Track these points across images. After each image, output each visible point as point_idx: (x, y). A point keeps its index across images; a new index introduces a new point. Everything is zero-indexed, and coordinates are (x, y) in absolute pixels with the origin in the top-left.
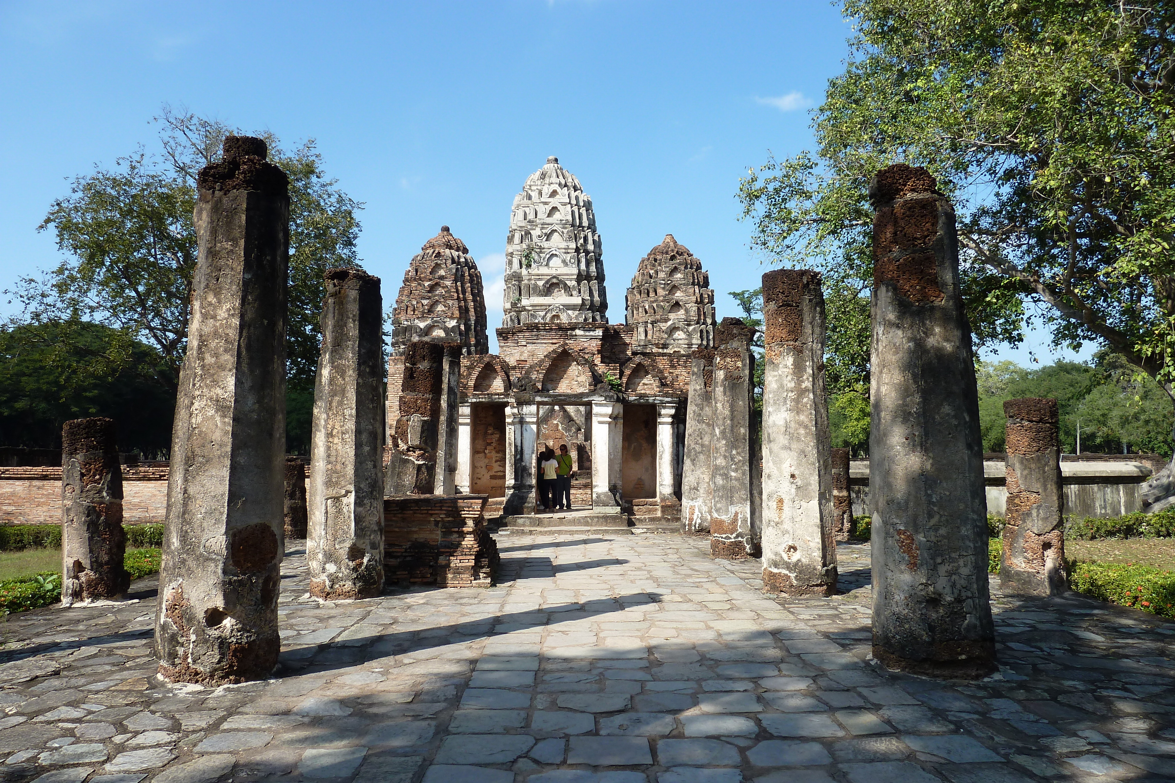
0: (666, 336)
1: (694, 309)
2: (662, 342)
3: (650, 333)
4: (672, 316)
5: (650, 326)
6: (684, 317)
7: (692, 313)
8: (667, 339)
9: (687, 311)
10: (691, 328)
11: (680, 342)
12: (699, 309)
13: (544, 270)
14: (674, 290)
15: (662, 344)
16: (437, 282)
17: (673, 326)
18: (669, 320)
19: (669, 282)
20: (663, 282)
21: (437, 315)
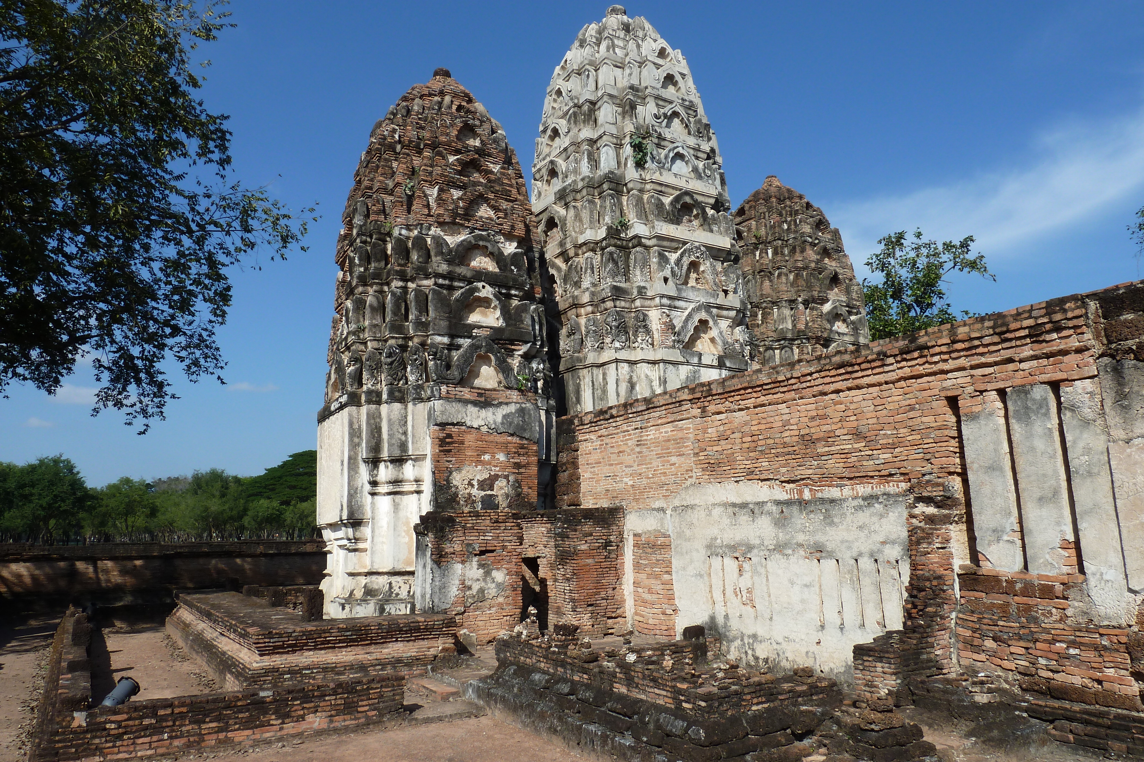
0: (829, 326)
2: (826, 335)
3: (801, 319)
4: (831, 295)
5: (801, 307)
6: (845, 299)
7: (854, 295)
10: (854, 319)
13: (669, 178)
15: (825, 339)
16: (474, 159)
17: (835, 311)
18: (827, 300)
19: (817, 241)
20: (810, 240)
21: (483, 226)
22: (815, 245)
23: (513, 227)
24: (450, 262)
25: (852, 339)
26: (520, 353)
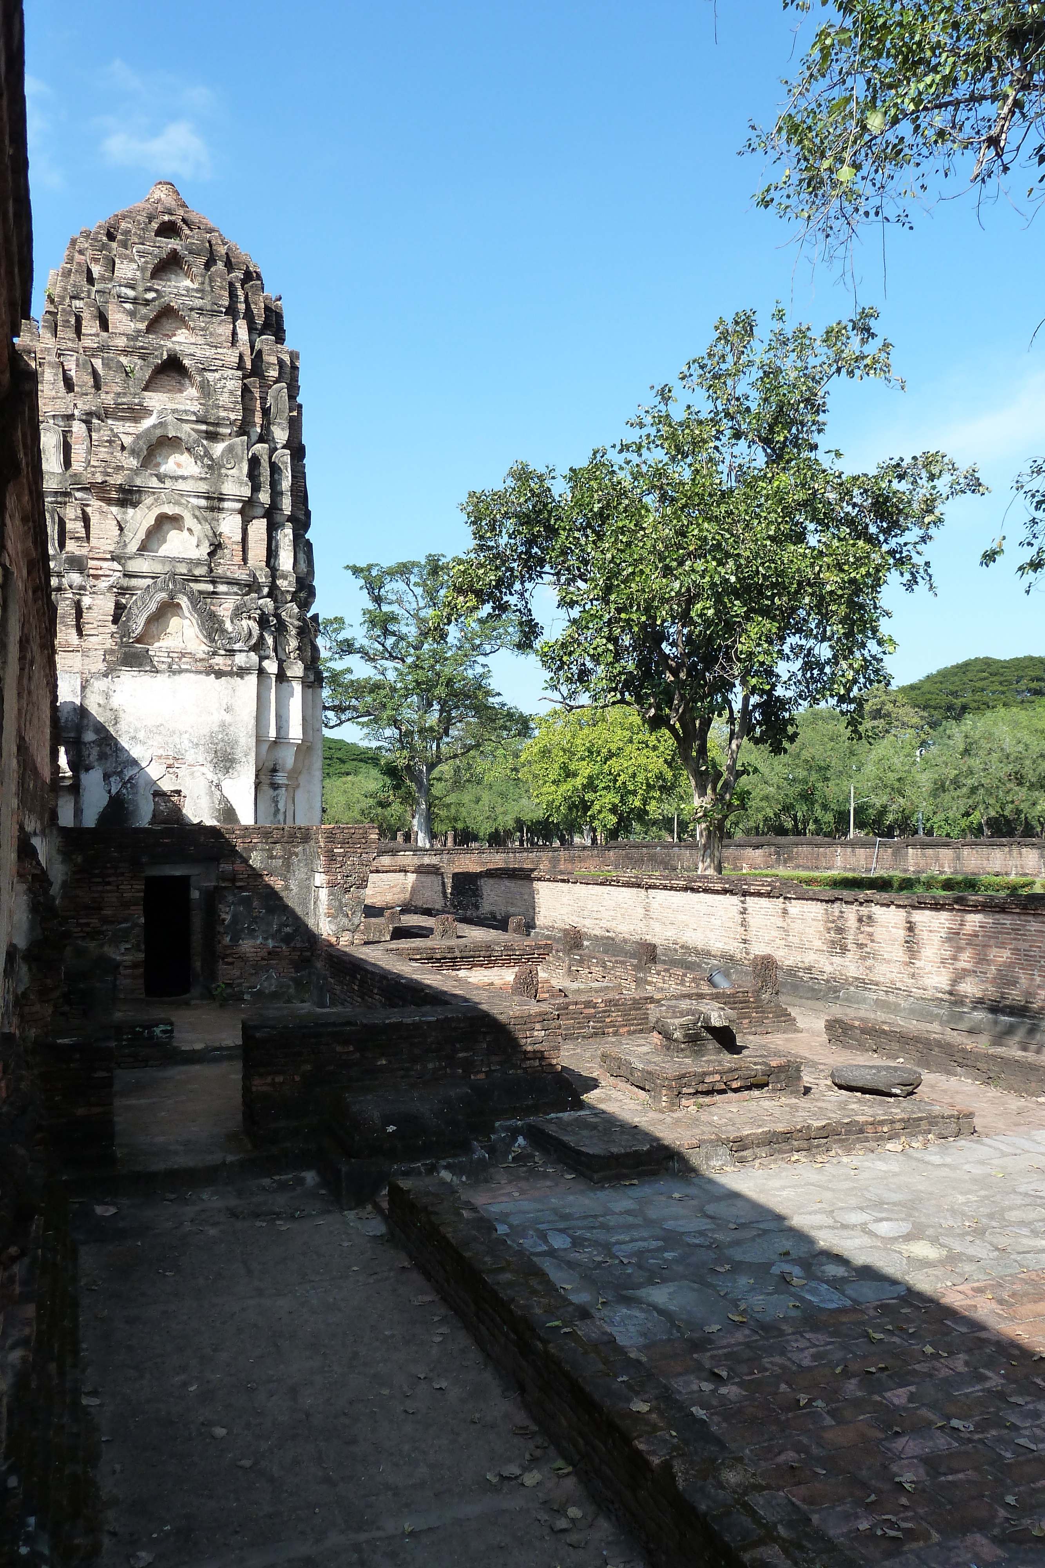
0: (133, 463)
1: (234, 385)
2: (118, 479)
3: (79, 452)
4: (156, 400)
5: (78, 428)
6: (195, 407)
7: (224, 399)
8: (136, 472)
9: (206, 390)
10: (218, 449)
11: (181, 485)
12: (246, 390)
14: (168, 325)
15: (121, 489)
17: (159, 432)
18: (148, 412)
19: (151, 295)
20: (131, 293)
22: (147, 302)
25: (203, 487)
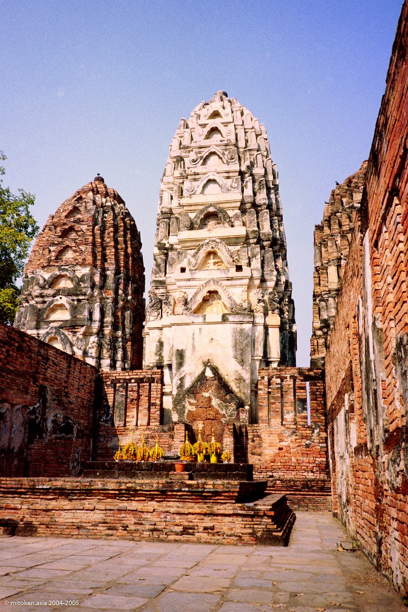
13: (198, 199)
16: (71, 226)
21: (66, 263)
23: (84, 259)
24: (43, 288)
26: (81, 333)
